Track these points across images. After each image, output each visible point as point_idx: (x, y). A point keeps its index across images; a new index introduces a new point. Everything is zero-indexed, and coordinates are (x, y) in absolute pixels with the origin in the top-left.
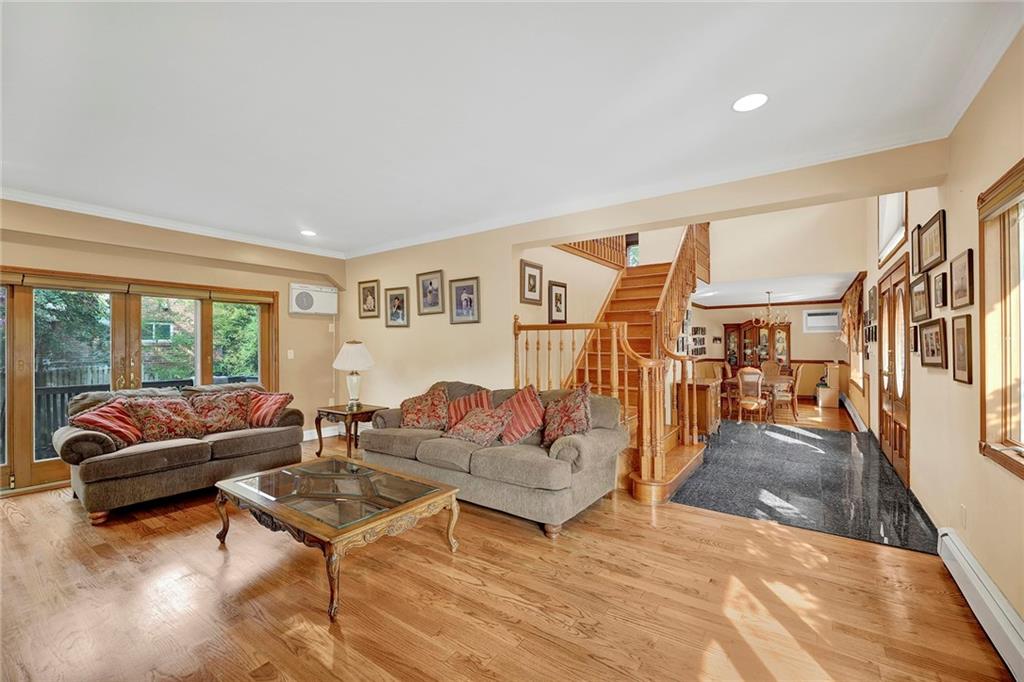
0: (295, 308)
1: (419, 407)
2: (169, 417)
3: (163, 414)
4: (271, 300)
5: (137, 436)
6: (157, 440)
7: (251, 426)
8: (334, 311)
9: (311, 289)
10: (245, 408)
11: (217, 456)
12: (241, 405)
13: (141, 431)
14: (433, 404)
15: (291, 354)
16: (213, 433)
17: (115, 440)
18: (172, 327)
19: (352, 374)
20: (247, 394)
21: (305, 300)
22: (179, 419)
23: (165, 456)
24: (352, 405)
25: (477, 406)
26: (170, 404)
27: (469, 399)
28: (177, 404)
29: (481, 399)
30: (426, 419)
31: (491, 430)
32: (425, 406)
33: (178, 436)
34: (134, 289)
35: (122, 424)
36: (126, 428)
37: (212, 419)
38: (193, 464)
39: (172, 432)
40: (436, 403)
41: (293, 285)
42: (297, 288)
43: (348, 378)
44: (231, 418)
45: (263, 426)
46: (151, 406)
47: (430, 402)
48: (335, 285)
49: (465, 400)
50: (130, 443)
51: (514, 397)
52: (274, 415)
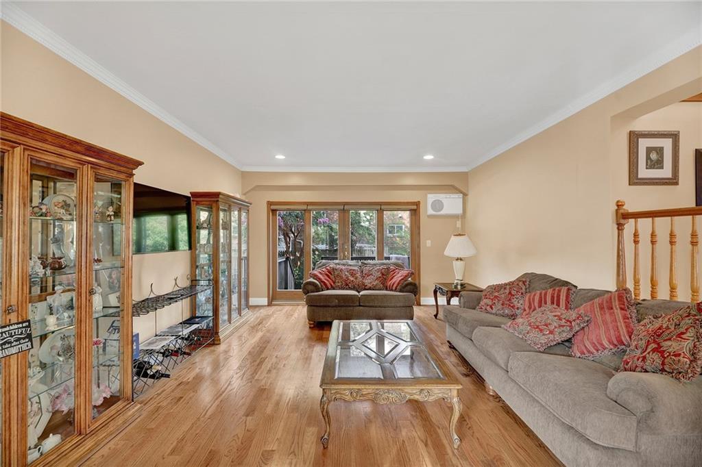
0: (430, 212)
1: (496, 294)
2: (347, 278)
3: (346, 275)
4: (415, 207)
5: (331, 285)
6: (340, 289)
7: (386, 289)
8: (460, 211)
9: (441, 197)
10: (385, 277)
11: (361, 304)
12: (383, 274)
13: (334, 283)
14: (510, 293)
15: (429, 243)
16: (367, 290)
17: (322, 286)
18: (403, 226)
19: (457, 259)
20: (388, 269)
21: (438, 205)
22: (352, 279)
23: (336, 299)
24: (457, 284)
25: (553, 303)
26: (351, 270)
27: (546, 294)
28: (354, 270)
29: (559, 296)
30: (500, 306)
31: (551, 332)
32: (503, 295)
33: (350, 289)
34: (346, 207)
35: (328, 278)
36: (328, 280)
37: (367, 282)
38: (350, 306)
39: (347, 286)
40: (513, 292)
41: (429, 196)
42: (431, 198)
43: (455, 263)
44: (377, 282)
45: (392, 290)
46: (341, 270)
47: (507, 291)
48: (461, 192)
49: (541, 294)
50: (328, 289)
51: (596, 300)
52: (398, 284)
